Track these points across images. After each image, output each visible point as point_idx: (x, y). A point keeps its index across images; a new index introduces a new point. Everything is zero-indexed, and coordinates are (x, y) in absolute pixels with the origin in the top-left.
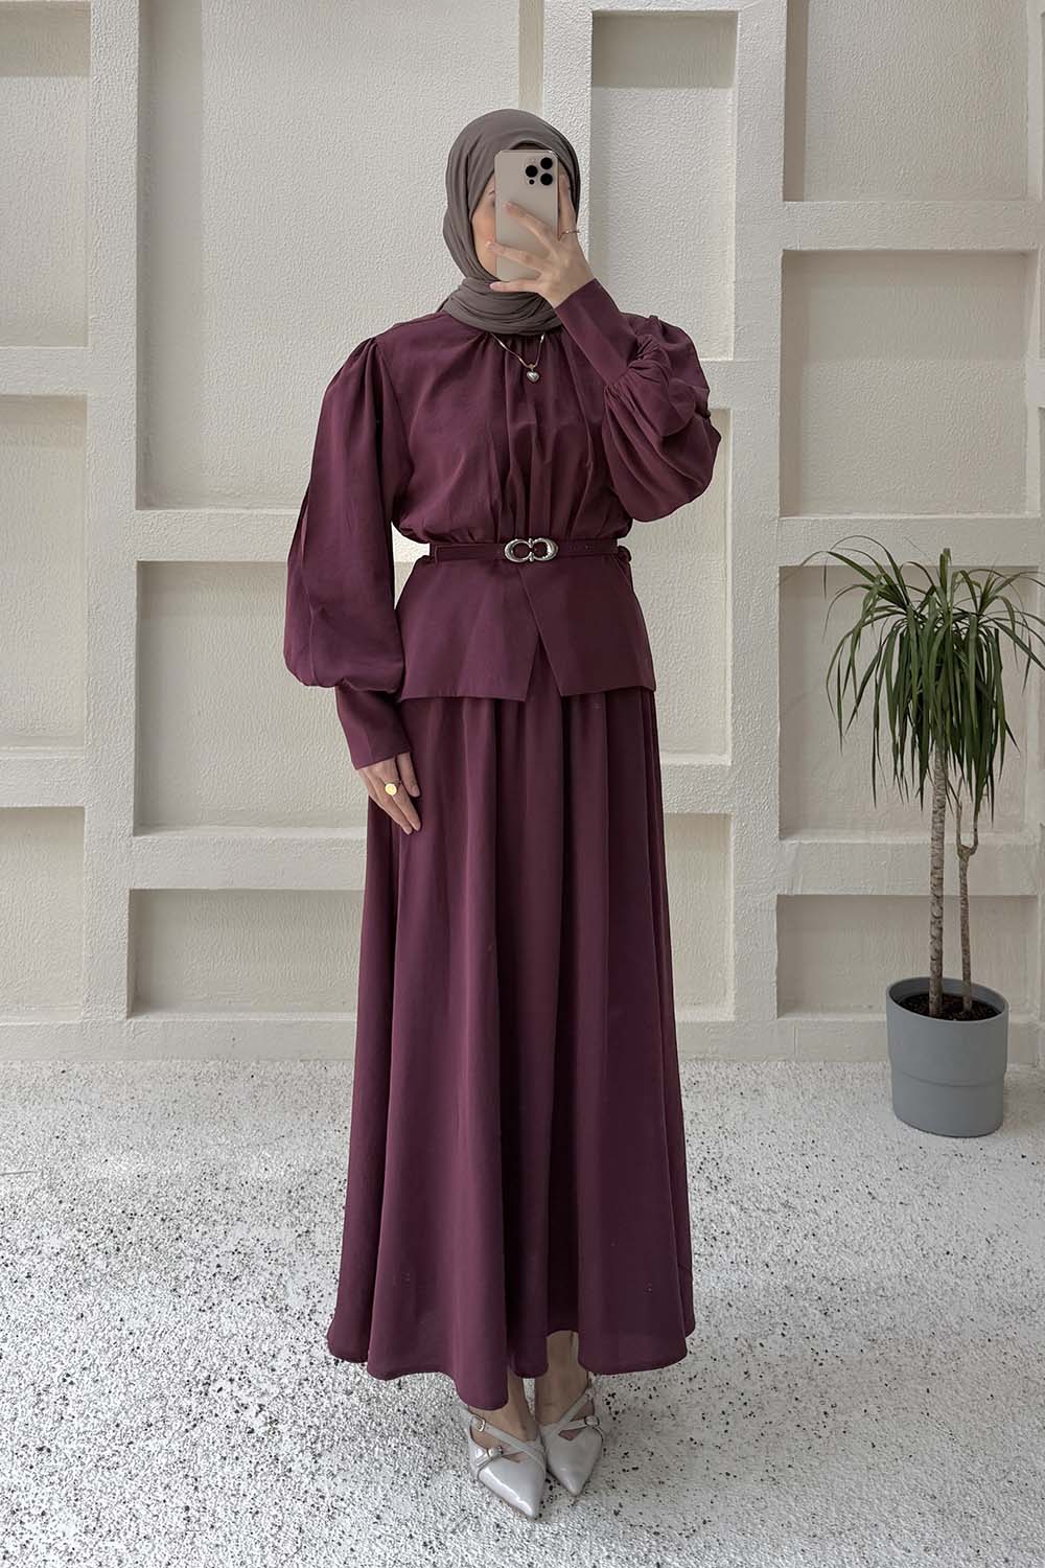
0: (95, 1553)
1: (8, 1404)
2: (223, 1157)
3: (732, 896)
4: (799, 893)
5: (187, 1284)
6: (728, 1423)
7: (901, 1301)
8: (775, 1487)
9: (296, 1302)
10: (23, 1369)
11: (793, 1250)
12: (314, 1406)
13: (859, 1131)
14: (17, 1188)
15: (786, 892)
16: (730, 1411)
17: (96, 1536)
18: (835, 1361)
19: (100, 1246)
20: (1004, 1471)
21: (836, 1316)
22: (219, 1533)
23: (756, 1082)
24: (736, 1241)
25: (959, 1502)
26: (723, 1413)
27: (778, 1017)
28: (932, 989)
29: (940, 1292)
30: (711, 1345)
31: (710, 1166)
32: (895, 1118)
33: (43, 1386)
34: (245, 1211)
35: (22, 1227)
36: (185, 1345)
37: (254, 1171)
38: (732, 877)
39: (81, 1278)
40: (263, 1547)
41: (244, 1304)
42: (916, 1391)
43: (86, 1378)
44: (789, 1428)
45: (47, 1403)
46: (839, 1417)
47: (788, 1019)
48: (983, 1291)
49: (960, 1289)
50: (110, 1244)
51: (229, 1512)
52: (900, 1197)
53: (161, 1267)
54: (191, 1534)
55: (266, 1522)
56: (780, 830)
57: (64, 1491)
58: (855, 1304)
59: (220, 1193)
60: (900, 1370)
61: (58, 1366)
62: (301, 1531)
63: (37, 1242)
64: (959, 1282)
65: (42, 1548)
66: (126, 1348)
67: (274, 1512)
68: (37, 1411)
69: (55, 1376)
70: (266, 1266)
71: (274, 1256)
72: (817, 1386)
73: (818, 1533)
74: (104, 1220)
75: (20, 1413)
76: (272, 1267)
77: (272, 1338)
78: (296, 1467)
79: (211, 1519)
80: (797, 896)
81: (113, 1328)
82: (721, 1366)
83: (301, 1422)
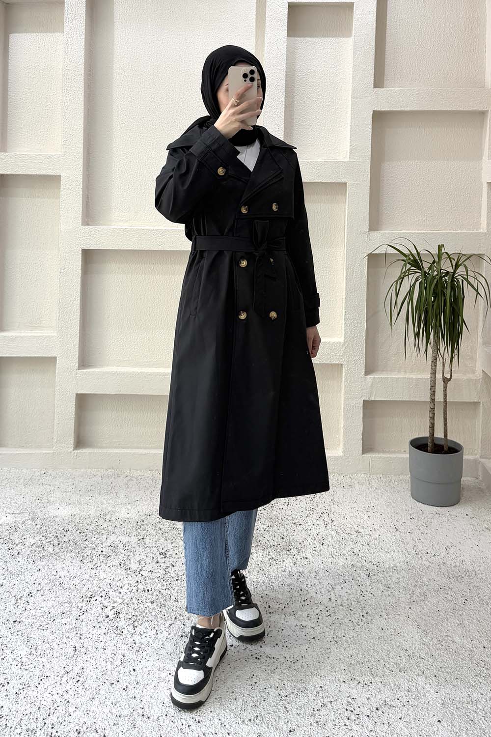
0: (33, 662)
1: (4, 603)
2: (110, 509)
3: (343, 400)
4: (373, 399)
5: (87, 558)
6: (318, 619)
7: (404, 572)
8: (336, 644)
9: (134, 566)
10: (11, 590)
11: (358, 550)
12: (137, 607)
13: (394, 503)
14: (18, 519)
15: (367, 399)
16: (320, 614)
17: (35, 656)
18: (370, 595)
19: (52, 543)
20: (440, 641)
21: (373, 577)
22: (89, 656)
23: (351, 482)
24: (333, 546)
25: (418, 652)
26: (317, 614)
27: (362, 454)
28: (429, 441)
29: (421, 569)
30: (316, 587)
31: (325, 515)
32: (412, 498)
33: (19, 597)
34: (116, 530)
35: (18, 534)
36: (83, 582)
37: (123, 513)
38: (343, 391)
39: (41, 555)
40: (106, 662)
41: (111, 567)
42: (405, 608)
43: (38, 595)
44: (346, 621)
45: (20, 604)
46: (369, 618)
47: (367, 455)
48: (441, 568)
49: (431, 568)
50: (56, 542)
51: (94, 648)
52: (409, 530)
53: (77, 551)
54: (76, 656)
55: (109, 652)
56: (365, 372)
57: (23, 638)
58: (382, 573)
59: (106, 522)
60: (399, 600)
61: (27, 589)
62: (124, 656)
63: (24, 540)
64: (430, 564)
65: (11, 660)
66: (57, 583)
67: (114, 648)
68: (15, 607)
69: (25, 593)
70: (123, 551)
71: (127, 548)
72: (361, 605)
73: (353, 662)
74: (54, 532)
75: (8, 607)
76: (125, 553)
77: (122, 580)
78: (125, 631)
79: (86, 651)
80: (372, 401)
81: (52, 575)
82: (319, 596)
83: (130, 614)
